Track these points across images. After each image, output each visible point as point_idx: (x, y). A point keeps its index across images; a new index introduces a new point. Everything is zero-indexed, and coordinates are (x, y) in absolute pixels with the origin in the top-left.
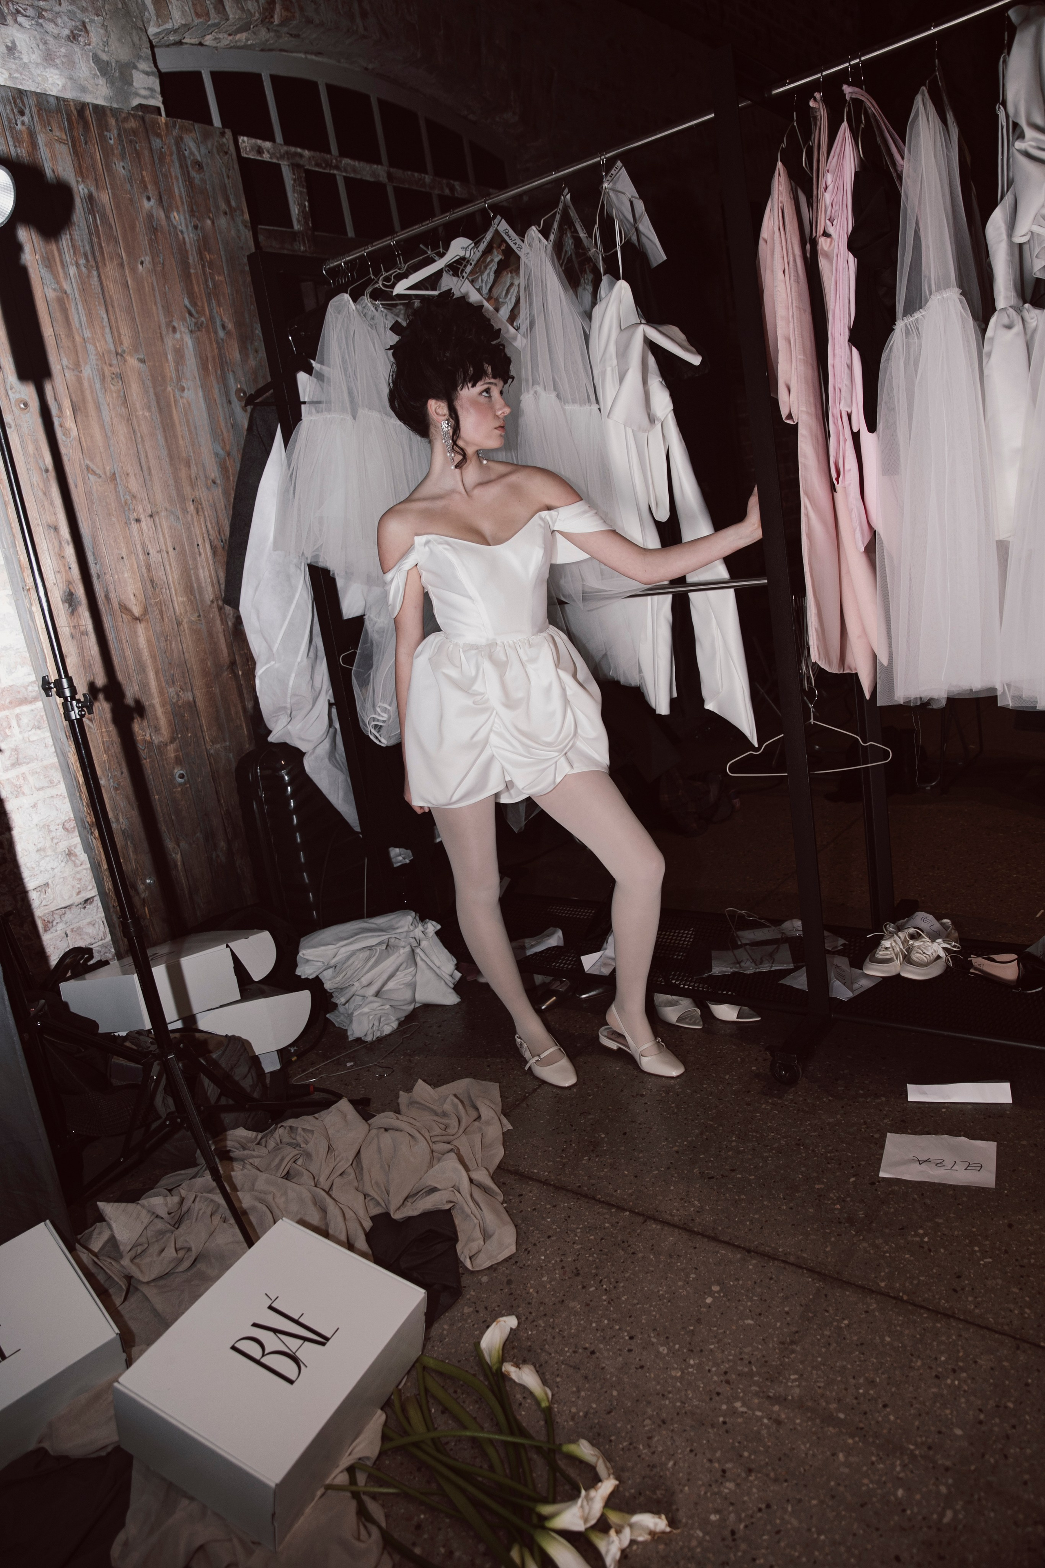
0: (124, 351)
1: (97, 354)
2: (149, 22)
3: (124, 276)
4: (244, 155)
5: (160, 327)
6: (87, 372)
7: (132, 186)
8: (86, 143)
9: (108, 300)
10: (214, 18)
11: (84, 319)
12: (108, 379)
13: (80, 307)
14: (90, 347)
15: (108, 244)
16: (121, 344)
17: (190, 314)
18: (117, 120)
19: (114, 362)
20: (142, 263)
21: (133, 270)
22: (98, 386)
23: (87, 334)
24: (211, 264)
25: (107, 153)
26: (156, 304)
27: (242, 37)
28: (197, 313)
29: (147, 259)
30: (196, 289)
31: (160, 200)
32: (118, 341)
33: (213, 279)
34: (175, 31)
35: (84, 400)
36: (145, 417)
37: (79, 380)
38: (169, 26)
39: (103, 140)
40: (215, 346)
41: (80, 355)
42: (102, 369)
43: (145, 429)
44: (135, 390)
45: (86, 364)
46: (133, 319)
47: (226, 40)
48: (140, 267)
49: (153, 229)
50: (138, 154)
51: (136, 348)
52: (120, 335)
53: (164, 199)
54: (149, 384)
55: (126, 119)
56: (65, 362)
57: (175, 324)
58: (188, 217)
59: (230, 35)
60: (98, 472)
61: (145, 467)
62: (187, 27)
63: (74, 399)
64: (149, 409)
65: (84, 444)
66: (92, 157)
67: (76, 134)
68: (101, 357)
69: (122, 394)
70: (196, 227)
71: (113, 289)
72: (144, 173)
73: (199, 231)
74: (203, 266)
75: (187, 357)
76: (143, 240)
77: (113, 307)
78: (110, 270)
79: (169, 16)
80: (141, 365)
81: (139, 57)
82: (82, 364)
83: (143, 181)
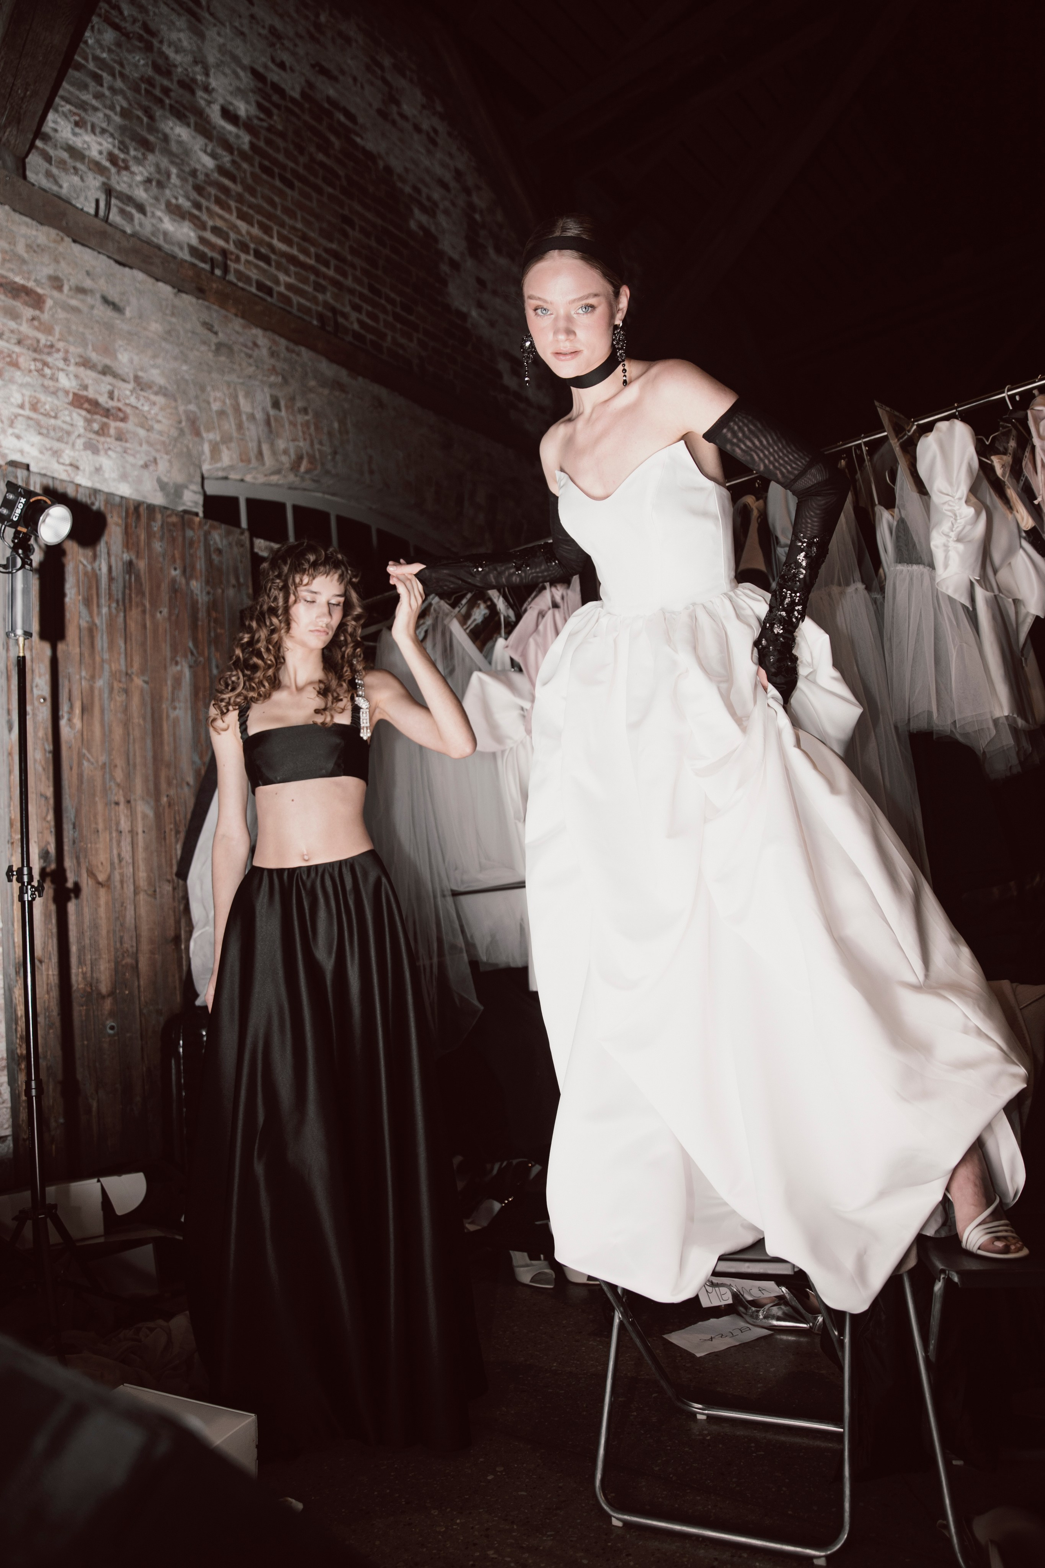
0: (132, 673)
1: (111, 671)
2: (204, 461)
3: (144, 620)
4: (256, 550)
5: (165, 659)
6: (100, 683)
7: (164, 559)
8: (136, 527)
9: (128, 635)
10: (254, 463)
11: (106, 645)
12: (116, 691)
13: (105, 637)
14: (106, 667)
15: (137, 596)
16: (132, 666)
17: (192, 654)
18: (162, 516)
19: (123, 679)
20: (161, 612)
21: (153, 616)
22: (106, 695)
23: (106, 656)
24: (216, 621)
25: (150, 535)
26: (166, 642)
27: (274, 478)
28: (198, 653)
29: (165, 611)
30: (200, 636)
31: (184, 572)
32: (129, 663)
33: (215, 631)
34: (224, 469)
35: (92, 703)
36: (140, 725)
37: (92, 689)
38: (219, 465)
39: (149, 527)
40: (208, 679)
41: (97, 671)
42: (112, 683)
43: (137, 733)
44: (136, 701)
45: (100, 677)
46: (145, 651)
47: (261, 479)
48: (158, 615)
49: (174, 590)
50: (174, 540)
51: (143, 671)
52: (132, 660)
53: (188, 571)
54: (148, 699)
55: (169, 516)
56: (84, 674)
57: (178, 659)
58: (203, 584)
59: (266, 475)
60: (92, 760)
61: (131, 762)
62: (232, 467)
63: (85, 701)
64: (144, 719)
65: (85, 737)
66: (138, 537)
67: (129, 520)
68: (113, 675)
69: (124, 704)
70: (208, 593)
71: (133, 626)
72: (176, 552)
73: (211, 596)
74: (209, 621)
75: (183, 684)
76: (165, 596)
77: (131, 640)
78: (135, 613)
79: (220, 459)
80: (145, 686)
81: (191, 482)
82: (97, 677)
83: (173, 556)
